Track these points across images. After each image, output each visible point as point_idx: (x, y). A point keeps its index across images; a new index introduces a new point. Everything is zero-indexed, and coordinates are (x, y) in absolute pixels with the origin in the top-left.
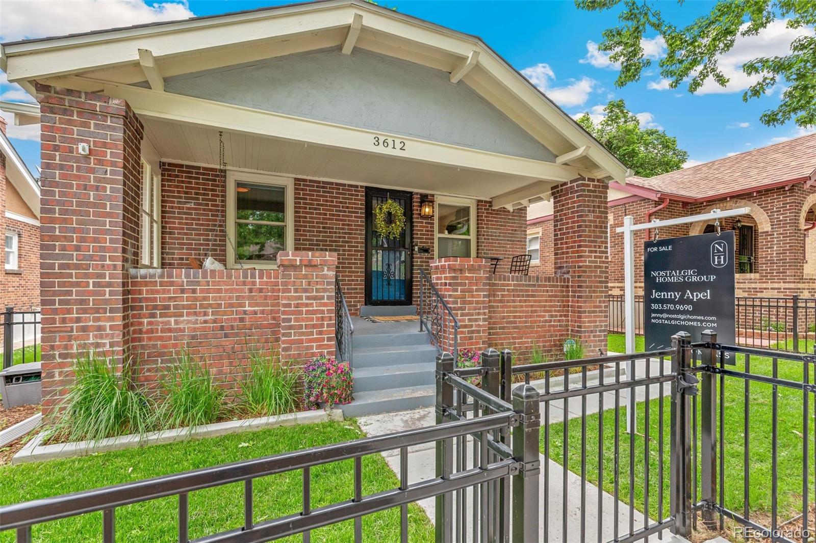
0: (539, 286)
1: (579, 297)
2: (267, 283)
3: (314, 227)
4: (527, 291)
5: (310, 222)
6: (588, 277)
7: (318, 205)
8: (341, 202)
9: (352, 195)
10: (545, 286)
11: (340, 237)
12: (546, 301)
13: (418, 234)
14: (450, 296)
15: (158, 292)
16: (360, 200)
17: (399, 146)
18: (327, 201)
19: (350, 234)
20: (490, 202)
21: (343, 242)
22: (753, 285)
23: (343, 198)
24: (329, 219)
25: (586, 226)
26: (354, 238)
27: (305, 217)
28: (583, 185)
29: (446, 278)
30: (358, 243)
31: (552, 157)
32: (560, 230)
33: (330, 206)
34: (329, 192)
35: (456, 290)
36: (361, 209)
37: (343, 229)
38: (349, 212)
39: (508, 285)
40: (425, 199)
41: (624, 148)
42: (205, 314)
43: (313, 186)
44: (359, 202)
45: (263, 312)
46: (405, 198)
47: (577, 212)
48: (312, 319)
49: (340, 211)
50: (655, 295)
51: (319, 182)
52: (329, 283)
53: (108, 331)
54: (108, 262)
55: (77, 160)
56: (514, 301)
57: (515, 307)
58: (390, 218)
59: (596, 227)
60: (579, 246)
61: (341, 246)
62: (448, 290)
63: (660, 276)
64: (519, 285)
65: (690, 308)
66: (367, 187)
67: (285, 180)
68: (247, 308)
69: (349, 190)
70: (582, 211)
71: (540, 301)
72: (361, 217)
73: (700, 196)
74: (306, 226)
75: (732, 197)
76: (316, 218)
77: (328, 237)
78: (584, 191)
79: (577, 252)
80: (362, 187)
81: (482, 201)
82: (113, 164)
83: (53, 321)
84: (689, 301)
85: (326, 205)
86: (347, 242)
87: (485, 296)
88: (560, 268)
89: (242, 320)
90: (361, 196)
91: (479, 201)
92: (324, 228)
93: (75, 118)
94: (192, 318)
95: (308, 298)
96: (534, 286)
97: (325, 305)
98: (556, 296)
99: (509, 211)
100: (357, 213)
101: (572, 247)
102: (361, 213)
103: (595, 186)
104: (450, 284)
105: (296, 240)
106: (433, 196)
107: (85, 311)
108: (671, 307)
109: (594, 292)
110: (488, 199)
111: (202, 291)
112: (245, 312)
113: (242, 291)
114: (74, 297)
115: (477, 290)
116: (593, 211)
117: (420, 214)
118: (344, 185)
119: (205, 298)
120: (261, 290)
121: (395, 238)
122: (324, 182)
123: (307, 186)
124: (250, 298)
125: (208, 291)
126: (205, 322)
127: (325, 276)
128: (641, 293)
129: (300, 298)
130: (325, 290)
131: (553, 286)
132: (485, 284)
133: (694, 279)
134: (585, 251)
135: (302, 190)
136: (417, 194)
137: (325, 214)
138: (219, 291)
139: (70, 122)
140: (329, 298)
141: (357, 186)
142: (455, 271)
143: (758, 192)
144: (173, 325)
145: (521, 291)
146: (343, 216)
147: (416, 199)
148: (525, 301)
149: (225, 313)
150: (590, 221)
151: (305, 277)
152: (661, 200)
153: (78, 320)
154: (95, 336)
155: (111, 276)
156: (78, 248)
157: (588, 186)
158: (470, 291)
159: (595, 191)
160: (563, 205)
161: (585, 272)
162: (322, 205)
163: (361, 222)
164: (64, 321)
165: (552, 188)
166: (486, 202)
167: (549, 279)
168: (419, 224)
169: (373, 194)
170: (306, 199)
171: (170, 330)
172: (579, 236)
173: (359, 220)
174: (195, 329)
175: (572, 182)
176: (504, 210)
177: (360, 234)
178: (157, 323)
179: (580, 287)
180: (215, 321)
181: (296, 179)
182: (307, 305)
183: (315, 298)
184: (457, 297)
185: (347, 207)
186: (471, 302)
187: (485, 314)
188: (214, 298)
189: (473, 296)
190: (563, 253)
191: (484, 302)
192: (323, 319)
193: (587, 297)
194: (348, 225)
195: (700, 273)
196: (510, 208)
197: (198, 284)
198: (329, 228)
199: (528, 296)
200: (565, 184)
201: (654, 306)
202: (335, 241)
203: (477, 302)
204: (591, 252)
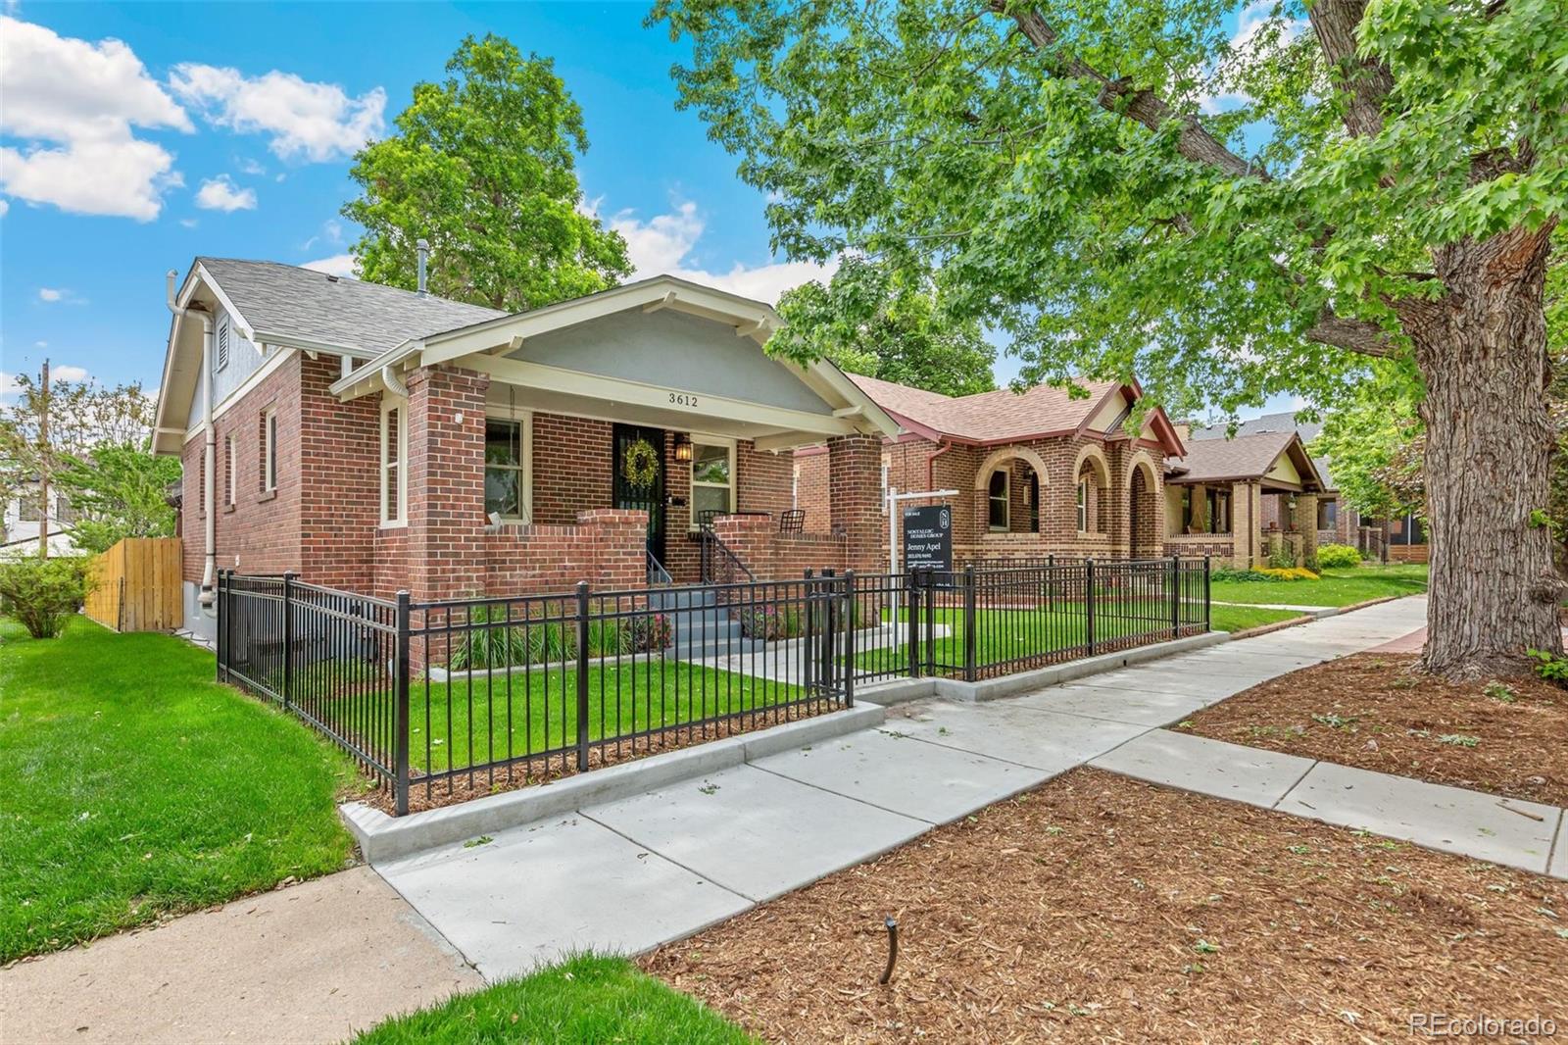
0: (818, 544)
1: (855, 556)
2: (582, 540)
3: (556, 472)
4: (807, 549)
5: (551, 467)
6: (865, 535)
7: (560, 445)
8: (586, 442)
9: (598, 433)
10: (823, 545)
11: (584, 485)
12: (824, 560)
13: (671, 482)
14: (740, 553)
15: (497, 547)
16: (607, 439)
17: (691, 402)
18: (570, 440)
19: (596, 481)
20: (752, 443)
21: (588, 491)
22: (1034, 547)
23: (589, 437)
24: (573, 463)
25: (862, 483)
26: (600, 487)
27: (547, 461)
28: (859, 441)
29: (734, 536)
30: (605, 492)
31: (829, 410)
32: (836, 485)
33: (574, 447)
34: (572, 430)
35: (747, 548)
36: (608, 450)
37: (589, 475)
38: (596, 454)
39: (790, 543)
40: (680, 440)
41: (910, 333)
42: (534, 569)
43: (555, 422)
44: (606, 443)
45: (579, 567)
46: (655, 437)
47: (853, 468)
48: (627, 574)
49: (585, 453)
50: (910, 547)
51: (561, 417)
52: (641, 539)
53: (475, 582)
54: (475, 519)
55: (453, 428)
56: (795, 560)
57: (795, 566)
58: (641, 464)
59: (871, 484)
60: (855, 504)
61: (586, 496)
62: (738, 548)
63: (914, 534)
64: (800, 544)
65: (929, 556)
66: (615, 424)
67: (523, 415)
68: (567, 564)
69: (594, 427)
70: (859, 468)
71: (818, 560)
72: (607, 461)
73: (986, 439)
74: (547, 472)
75: (1015, 443)
76: (558, 462)
77: (572, 485)
78: (859, 447)
79: (853, 509)
80: (609, 423)
81: (742, 441)
82: (479, 431)
83: (436, 571)
84: (929, 551)
85: (569, 446)
86: (593, 491)
87: (771, 554)
88: (837, 526)
89: (563, 575)
90: (608, 434)
91: (739, 441)
92: (567, 473)
93: (452, 391)
94: (524, 572)
95: (624, 554)
96: (813, 544)
97: (638, 560)
98: (833, 555)
99: (773, 454)
100: (603, 455)
101: (849, 504)
102: (608, 455)
103: (869, 442)
104: (740, 542)
105: (534, 488)
106: (688, 434)
107: (458, 563)
108: (919, 556)
109: (870, 551)
110: (750, 439)
111: (531, 547)
112: (565, 567)
113: (562, 547)
114: (451, 550)
115: (765, 548)
116: (869, 468)
117: (674, 457)
118: (589, 421)
119: (534, 554)
120: (577, 546)
121: (646, 487)
122: (567, 418)
123: (550, 422)
124: (569, 554)
125: (536, 547)
126: (534, 576)
127: (638, 533)
128: (902, 547)
129: (618, 553)
130: (638, 547)
131: (831, 545)
132: (771, 542)
133: (932, 536)
134: (860, 509)
135: (543, 426)
136: (670, 432)
137: (569, 457)
138: (544, 547)
139: (448, 395)
140: (641, 554)
141: (603, 423)
142: (745, 528)
143: (1037, 440)
144: (508, 579)
145: (801, 549)
146: (588, 459)
147: (670, 438)
148: (805, 560)
149: (549, 568)
150: (865, 478)
151: (622, 533)
152: (941, 444)
153: (454, 571)
154: (465, 586)
155: (477, 532)
156: (453, 507)
157: (864, 442)
158: (758, 548)
159: (869, 448)
160: (839, 459)
161: (861, 530)
162: (565, 446)
163: (608, 467)
164: (444, 571)
165: (829, 440)
166: (747, 442)
167: (827, 538)
168: (673, 470)
169: (623, 433)
170: (547, 438)
171: (506, 584)
172: (855, 494)
173: (605, 465)
174: (526, 583)
175: (848, 437)
176: (769, 454)
177: (607, 482)
178: (497, 576)
179: (856, 545)
180: (541, 576)
181: (535, 414)
182: (624, 560)
183: (630, 554)
184: (747, 555)
185: (593, 449)
186: (759, 560)
187: (771, 571)
188: (541, 554)
189: (761, 554)
190: (839, 510)
191: (770, 560)
192: (636, 574)
193: (863, 556)
194: (594, 470)
195: (935, 532)
196: (775, 451)
197: (528, 539)
198: (573, 474)
199: (808, 555)
200: (841, 438)
201: (910, 556)
202: (580, 491)
203: (765, 560)
204: (866, 509)
